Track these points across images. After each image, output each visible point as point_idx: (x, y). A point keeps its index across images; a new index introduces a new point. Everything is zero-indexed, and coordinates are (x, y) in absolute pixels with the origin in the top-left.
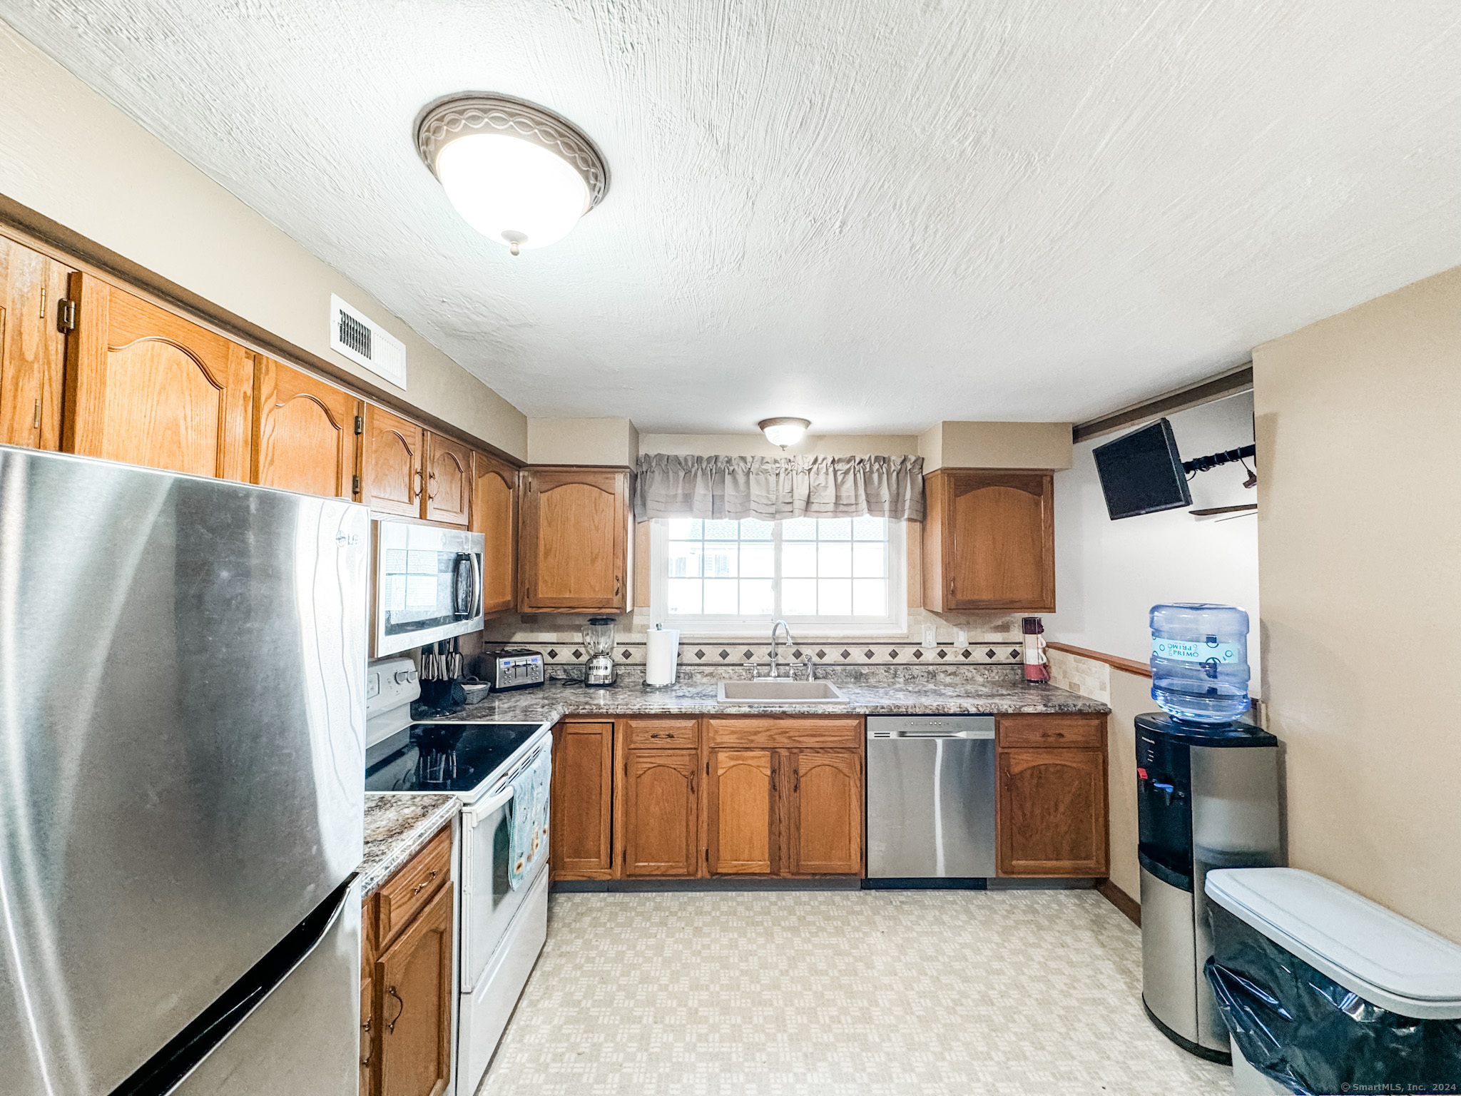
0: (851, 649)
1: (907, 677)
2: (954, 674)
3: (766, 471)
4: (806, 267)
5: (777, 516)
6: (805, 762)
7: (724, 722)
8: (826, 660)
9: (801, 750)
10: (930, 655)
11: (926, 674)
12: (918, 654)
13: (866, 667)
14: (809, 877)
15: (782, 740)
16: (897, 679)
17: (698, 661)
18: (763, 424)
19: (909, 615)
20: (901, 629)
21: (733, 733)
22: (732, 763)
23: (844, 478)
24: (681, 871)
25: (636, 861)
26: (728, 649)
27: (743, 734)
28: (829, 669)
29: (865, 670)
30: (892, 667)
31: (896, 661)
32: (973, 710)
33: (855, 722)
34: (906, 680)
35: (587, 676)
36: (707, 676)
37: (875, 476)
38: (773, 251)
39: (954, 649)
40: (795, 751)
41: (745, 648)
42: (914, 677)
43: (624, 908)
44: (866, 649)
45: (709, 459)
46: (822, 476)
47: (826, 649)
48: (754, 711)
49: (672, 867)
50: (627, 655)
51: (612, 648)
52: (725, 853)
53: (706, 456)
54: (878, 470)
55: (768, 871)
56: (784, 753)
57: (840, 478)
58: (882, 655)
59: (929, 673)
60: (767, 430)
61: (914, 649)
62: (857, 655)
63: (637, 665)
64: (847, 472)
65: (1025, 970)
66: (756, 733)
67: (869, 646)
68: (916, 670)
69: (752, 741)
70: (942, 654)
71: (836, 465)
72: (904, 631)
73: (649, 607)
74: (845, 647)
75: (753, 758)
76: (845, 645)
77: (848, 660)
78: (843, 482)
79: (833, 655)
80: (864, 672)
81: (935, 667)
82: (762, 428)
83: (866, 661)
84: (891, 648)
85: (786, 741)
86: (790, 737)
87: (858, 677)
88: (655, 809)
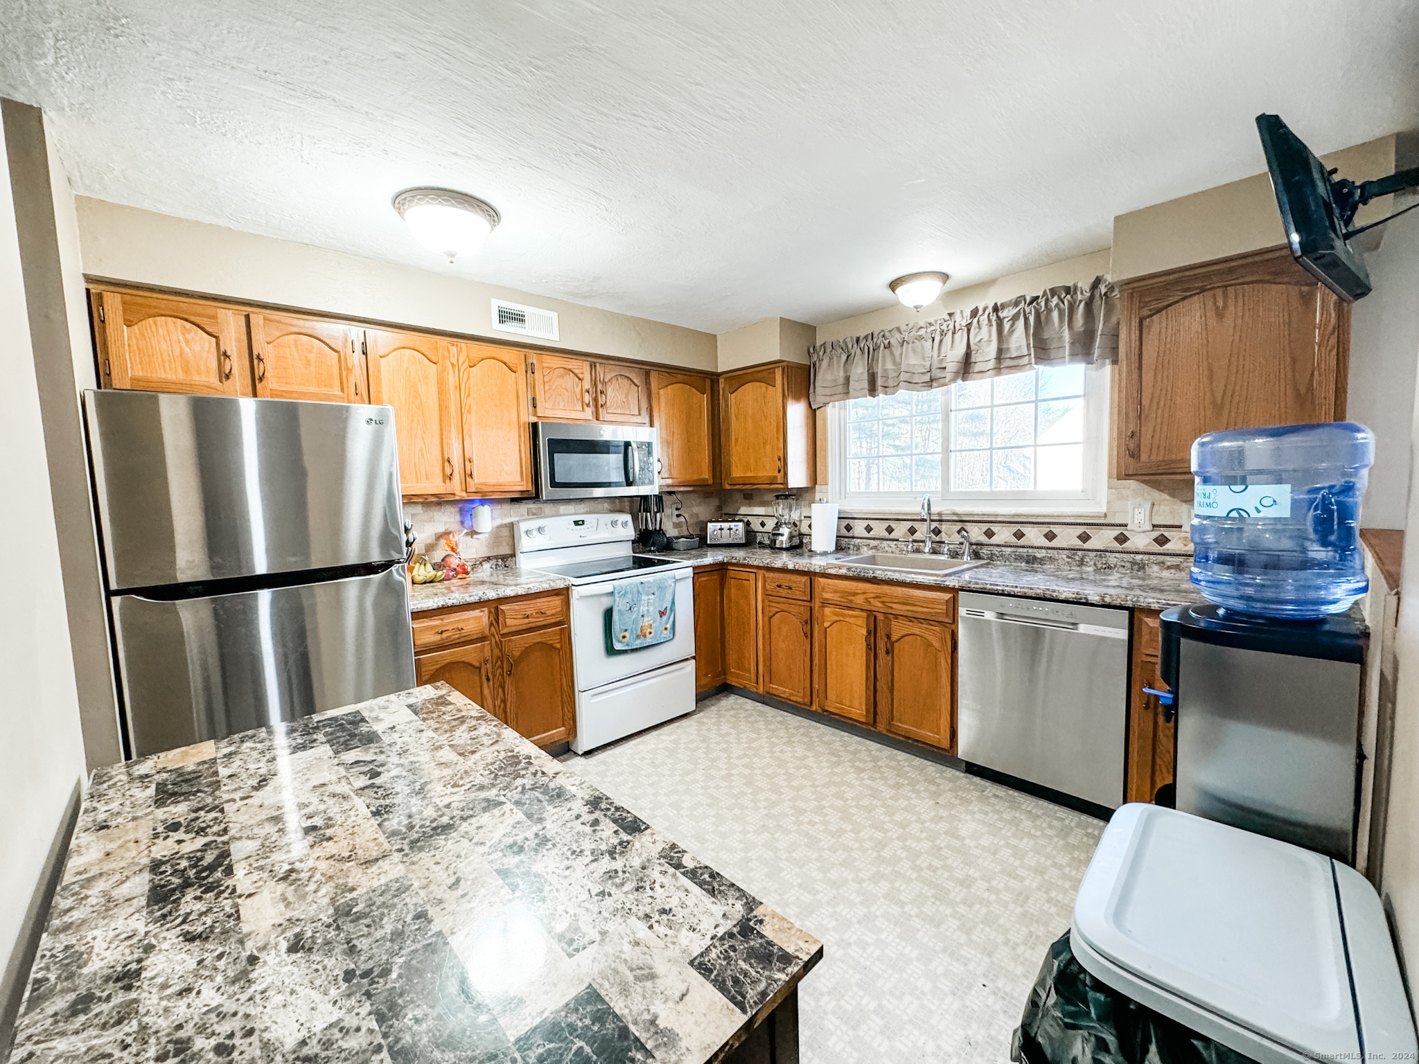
0: (1026, 530)
1: (1099, 566)
2: (1177, 567)
3: (921, 338)
5: (934, 384)
6: (898, 629)
7: (830, 581)
8: (994, 540)
9: (896, 616)
10: (1141, 540)
11: (1128, 565)
12: (1122, 539)
13: (1044, 551)
14: (901, 738)
15: (877, 604)
16: (1084, 568)
17: (867, 535)
18: (893, 286)
19: (1109, 488)
20: (1097, 507)
21: (836, 592)
22: (836, 618)
23: (1012, 326)
24: (800, 700)
25: (771, 682)
26: (893, 524)
27: (845, 593)
28: (995, 550)
29: (1040, 554)
30: (1080, 553)
31: (1087, 545)
32: (1094, 598)
33: (948, 596)
34: (1097, 570)
35: (774, 541)
37: (1055, 314)
39: (1183, 535)
40: (891, 617)
41: (909, 524)
42: (1109, 567)
43: (761, 714)
44: (1045, 529)
45: (866, 337)
46: (985, 329)
47: (995, 528)
48: (850, 574)
49: (792, 694)
52: (832, 695)
53: (862, 335)
54: (1057, 305)
55: (863, 720)
56: (880, 617)
57: (1007, 326)
58: (1067, 537)
59: (1134, 563)
60: (898, 291)
61: (1116, 532)
62: (1034, 536)
64: (1015, 318)
66: (855, 594)
67: (1049, 528)
68: (1112, 559)
69: (851, 601)
70: (1162, 540)
71: (1000, 314)
72: (1103, 509)
73: (827, 484)
74: (1019, 527)
75: (851, 616)
76: (1018, 524)
77: (1022, 542)
78: (1011, 331)
79: (1003, 535)
80: (1038, 555)
81: (1146, 557)
82: (893, 291)
83: (1047, 543)
84: (1080, 530)
85: (880, 605)
86: (883, 602)
87: (1031, 560)
88: (782, 645)
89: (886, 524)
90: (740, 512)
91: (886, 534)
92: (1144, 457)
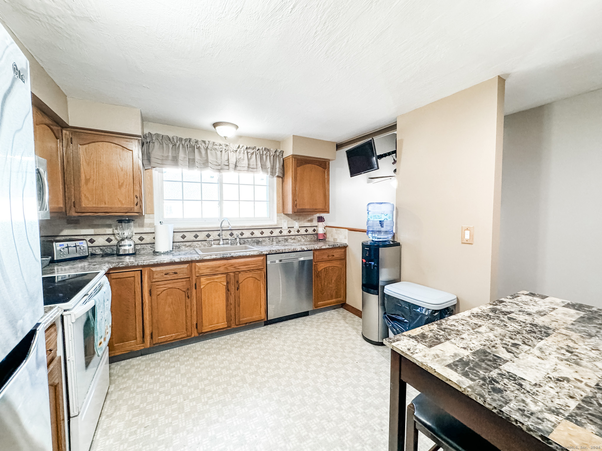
0: (255, 231)
1: (277, 241)
2: (294, 239)
3: (215, 149)
4: (268, 29)
5: (221, 171)
6: (242, 277)
7: (203, 264)
8: (244, 236)
9: (239, 272)
10: (285, 232)
11: (284, 240)
12: (281, 232)
13: (261, 238)
14: (244, 325)
15: (232, 269)
16: (273, 242)
17: (182, 240)
18: (215, 125)
19: (277, 216)
20: (274, 222)
21: (208, 268)
22: (208, 282)
23: (251, 156)
24: (184, 336)
25: (159, 336)
26: (198, 234)
27: (213, 268)
28: (246, 240)
29: (261, 240)
30: (271, 238)
31: (273, 235)
32: (306, 249)
33: (262, 258)
34: (277, 243)
35: (118, 250)
36: (188, 247)
37: (264, 157)
38: (257, 13)
39: (294, 230)
40: (237, 273)
41: (207, 233)
42: (280, 241)
43: (153, 360)
44: (260, 231)
45: (186, 140)
46: (242, 154)
47: (244, 232)
48: (218, 257)
49: (178, 335)
50: (141, 239)
51: (133, 236)
52: (205, 322)
53: (184, 138)
54: (265, 154)
55: (226, 326)
56: (232, 274)
57: (249, 156)
58: (267, 233)
59: (285, 239)
60: (217, 128)
61: (279, 230)
62: (257, 234)
63: (148, 244)
64: (252, 154)
65: (327, 337)
66: (219, 267)
67: (262, 229)
68: (280, 239)
69: (217, 271)
70: (290, 232)
71: (248, 150)
72: (276, 223)
73: (153, 214)
74: (252, 230)
75: (218, 278)
76: (252, 229)
77: (254, 236)
78: (251, 158)
79: (247, 234)
80: (260, 240)
81: (287, 237)
82: (215, 127)
83: (261, 236)
84: (270, 230)
85: (233, 269)
86: (235, 267)
87: (258, 243)
88: (167, 309)
89: (194, 234)
90: (62, 234)
91: (194, 239)
92: (298, 207)
